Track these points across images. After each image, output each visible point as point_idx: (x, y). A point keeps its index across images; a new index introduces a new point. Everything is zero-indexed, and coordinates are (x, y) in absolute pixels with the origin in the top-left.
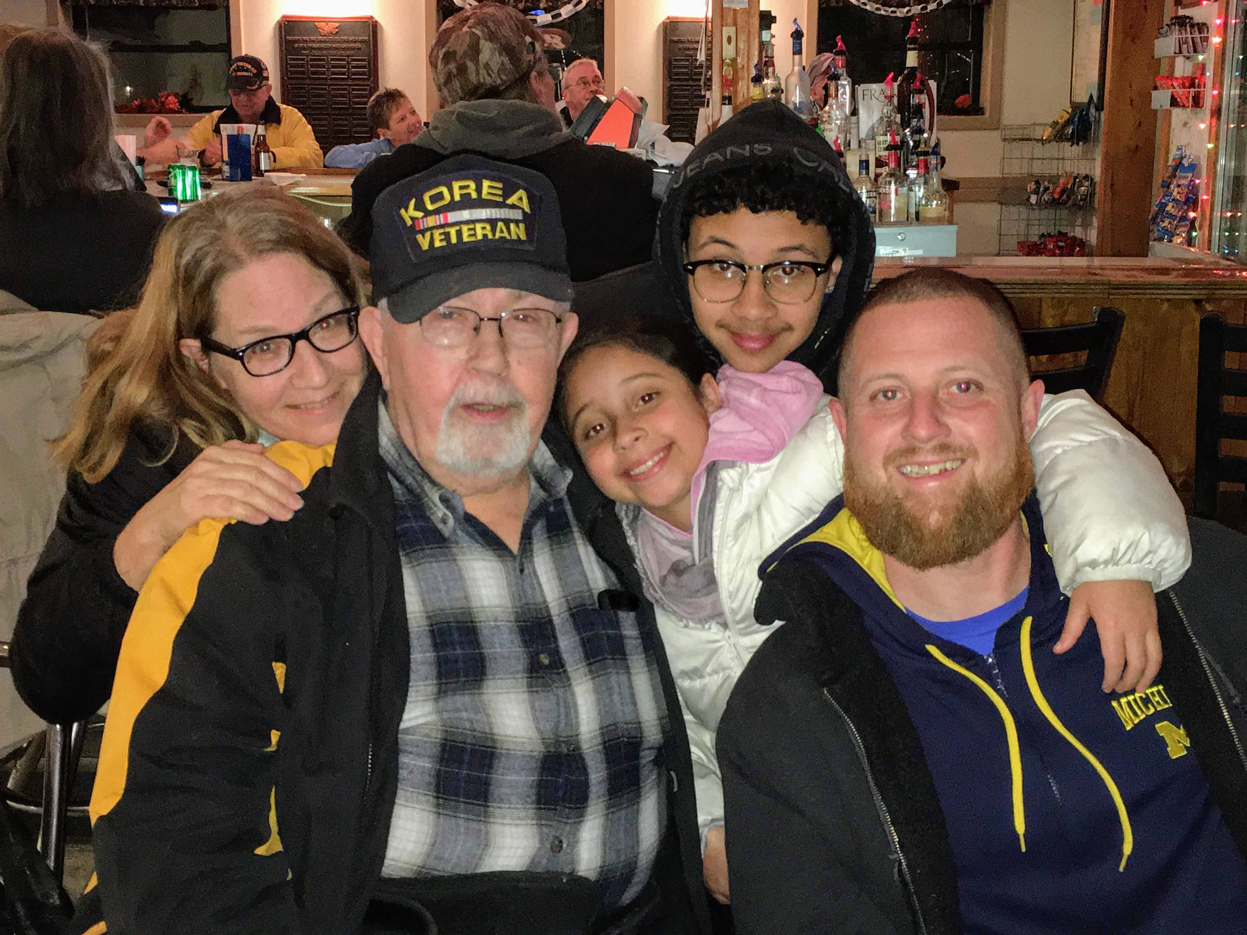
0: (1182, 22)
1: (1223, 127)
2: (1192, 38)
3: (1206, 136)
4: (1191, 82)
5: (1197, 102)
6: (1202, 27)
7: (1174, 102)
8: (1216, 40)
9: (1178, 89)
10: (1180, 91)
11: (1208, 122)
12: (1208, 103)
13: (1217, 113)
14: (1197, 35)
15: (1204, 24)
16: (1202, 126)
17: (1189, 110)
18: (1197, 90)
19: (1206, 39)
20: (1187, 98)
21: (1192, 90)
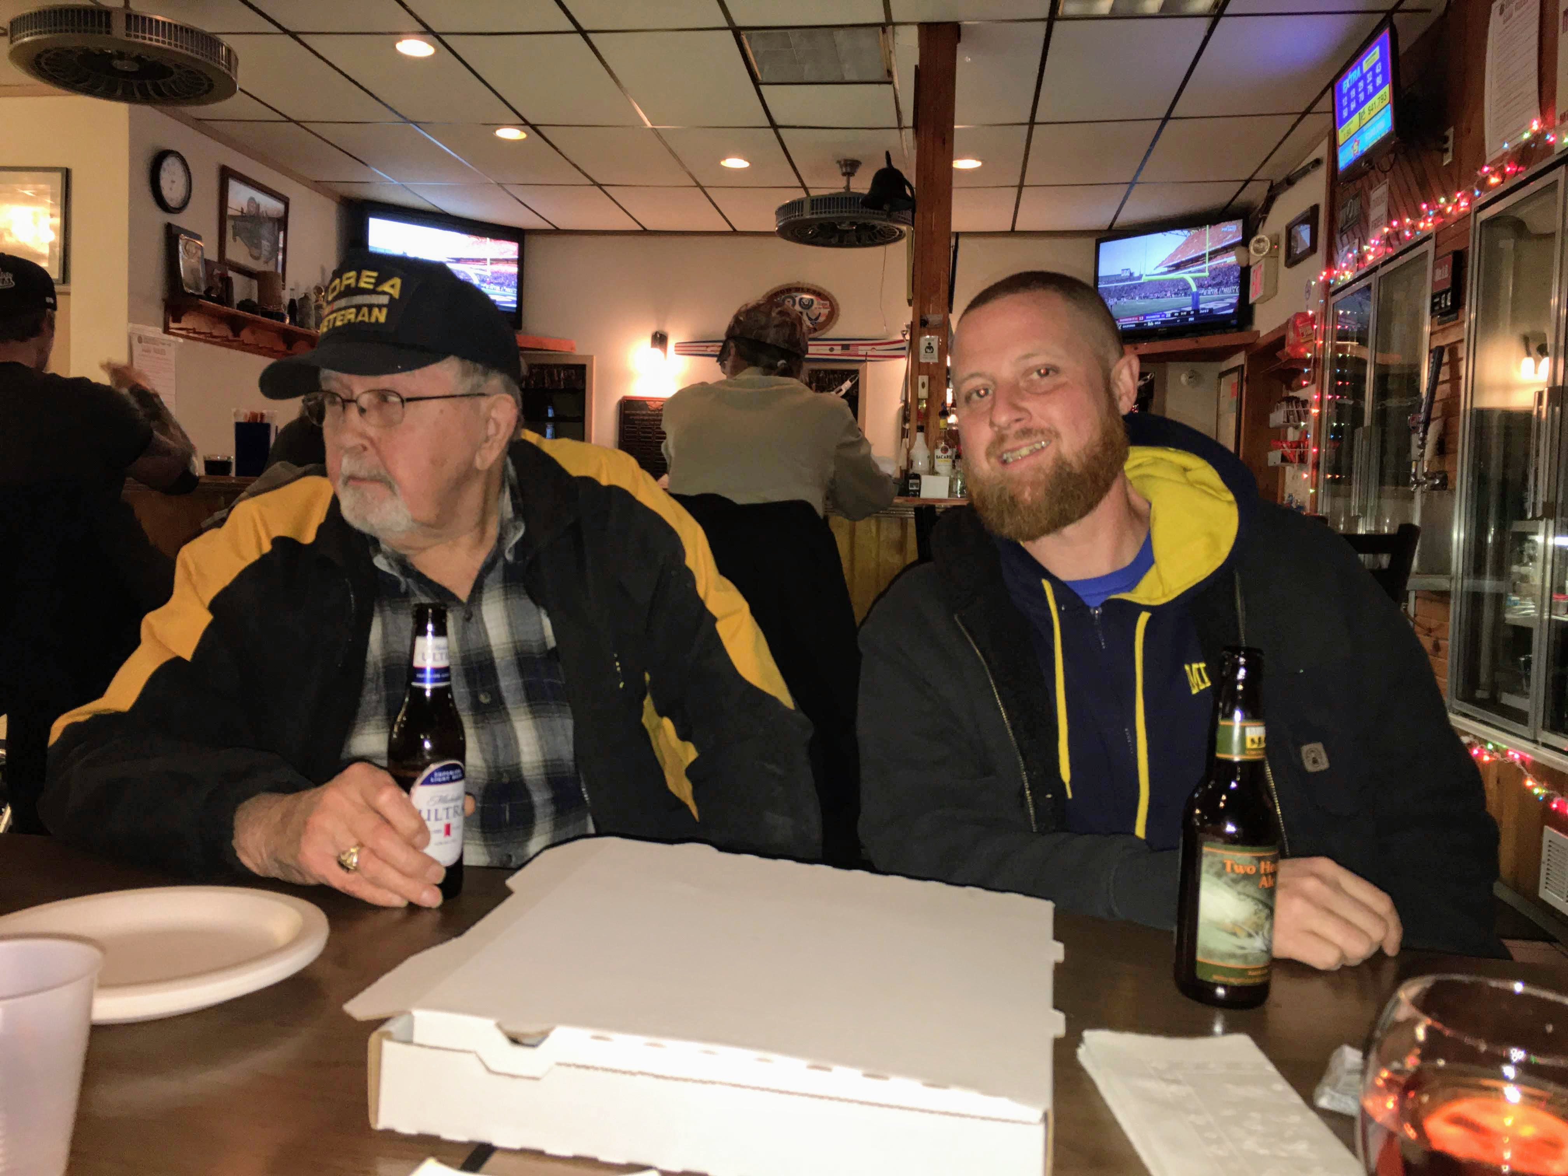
0: (1289, 400)
1: (1321, 477)
2: (1298, 412)
3: (1309, 483)
4: (1297, 444)
5: (1302, 459)
6: (1305, 403)
7: (1284, 459)
8: (1315, 411)
9: (1287, 449)
10: (1288, 451)
11: (1310, 473)
12: (1310, 459)
13: (1316, 466)
14: (1301, 409)
15: (1306, 401)
16: (1305, 476)
17: (1295, 465)
18: (1302, 450)
19: (1307, 412)
20: (1294, 456)
21: (1298, 450)
